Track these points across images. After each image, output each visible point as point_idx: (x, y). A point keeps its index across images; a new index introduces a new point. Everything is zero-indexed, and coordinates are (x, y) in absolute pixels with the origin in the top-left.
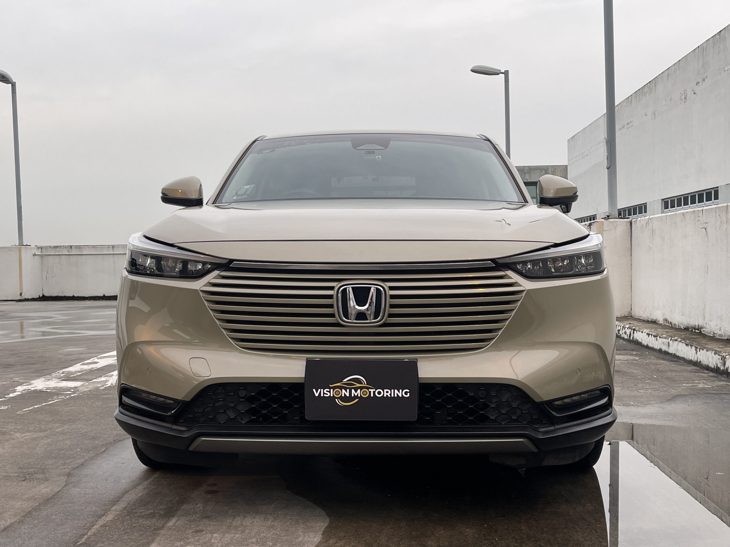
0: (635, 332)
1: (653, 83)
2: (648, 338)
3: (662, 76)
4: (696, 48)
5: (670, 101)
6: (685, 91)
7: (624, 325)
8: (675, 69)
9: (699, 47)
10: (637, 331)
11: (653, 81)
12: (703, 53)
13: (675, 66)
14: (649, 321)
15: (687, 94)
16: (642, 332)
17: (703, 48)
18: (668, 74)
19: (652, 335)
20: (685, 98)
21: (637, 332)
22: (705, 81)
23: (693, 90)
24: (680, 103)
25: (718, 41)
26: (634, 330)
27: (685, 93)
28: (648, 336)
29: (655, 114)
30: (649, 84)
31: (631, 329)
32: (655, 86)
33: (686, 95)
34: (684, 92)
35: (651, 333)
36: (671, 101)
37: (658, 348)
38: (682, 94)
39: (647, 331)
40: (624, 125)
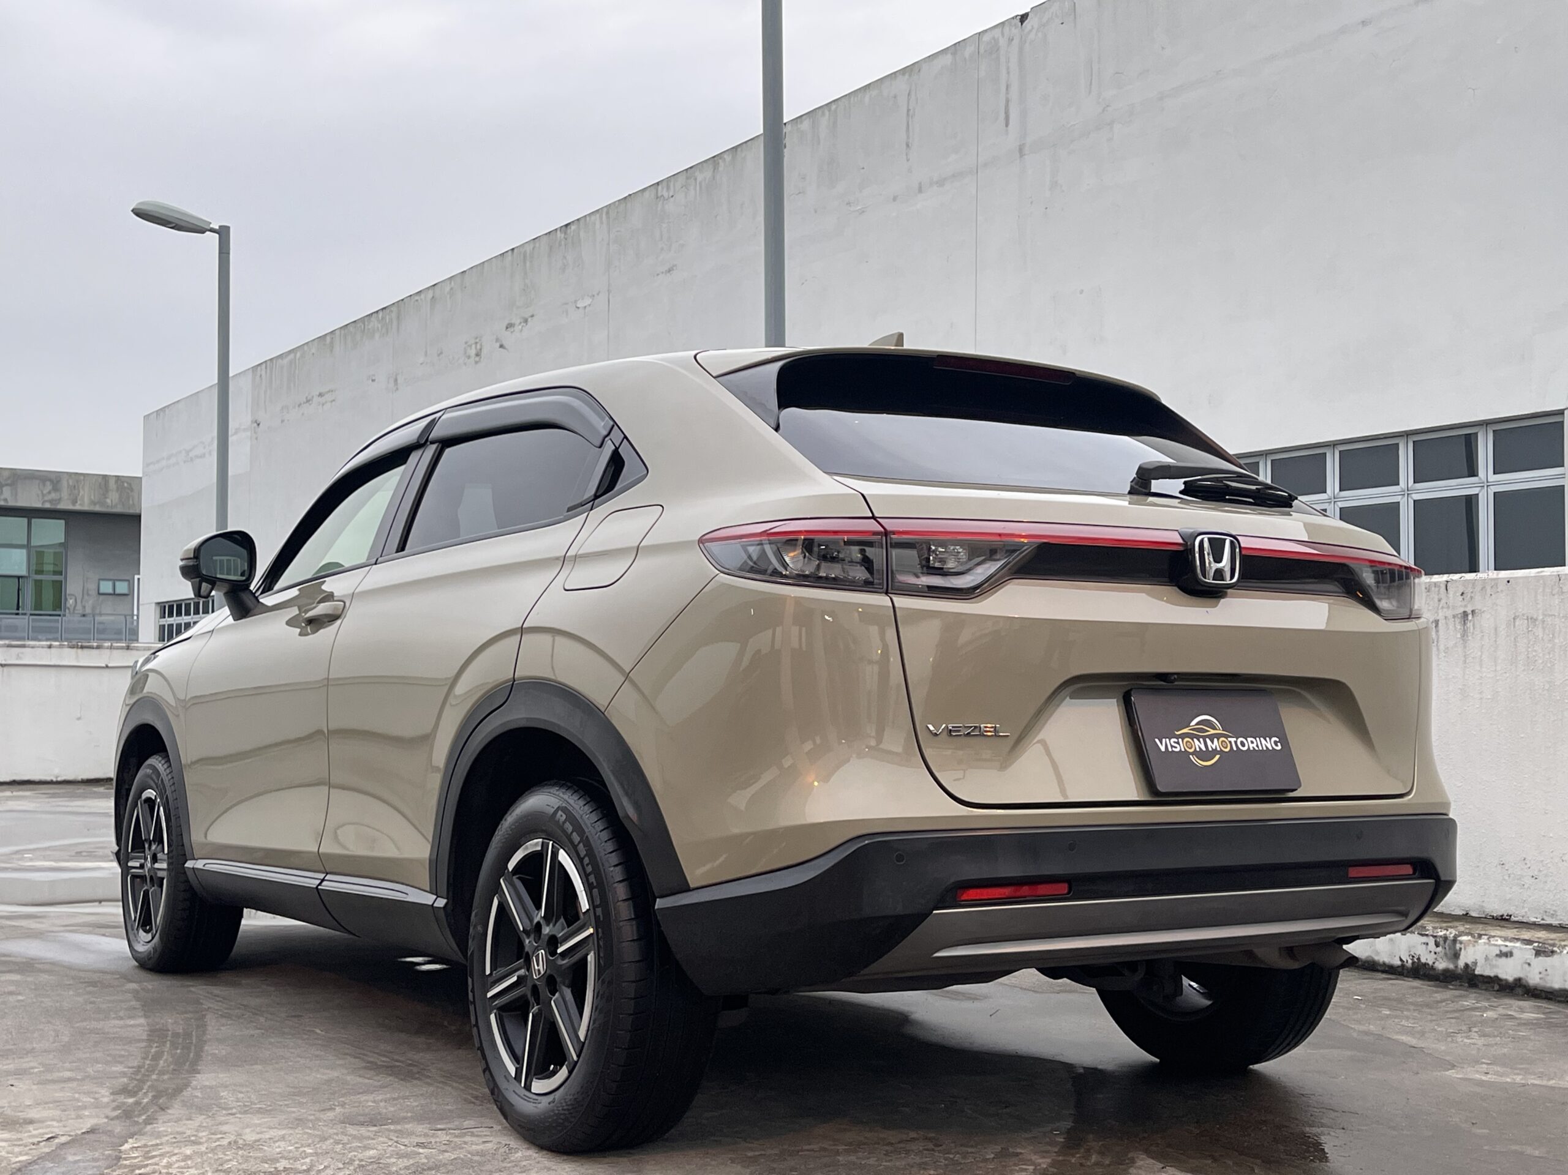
1: (392, 311)
3: (417, 300)
4: (507, 252)
5: (439, 355)
6: (476, 338)
8: (452, 289)
9: (513, 249)
11: (394, 309)
12: (525, 265)
13: (453, 283)
15: (481, 345)
17: (525, 252)
18: (433, 297)
20: (477, 355)
22: (529, 323)
23: (497, 340)
25: (560, 245)
27: (476, 343)
29: (396, 380)
30: (381, 314)
32: (398, 317)
33: (478, 347)
34: (473, 341)
36: (441, 356)
38: (469, 343)
40: (308, 398)
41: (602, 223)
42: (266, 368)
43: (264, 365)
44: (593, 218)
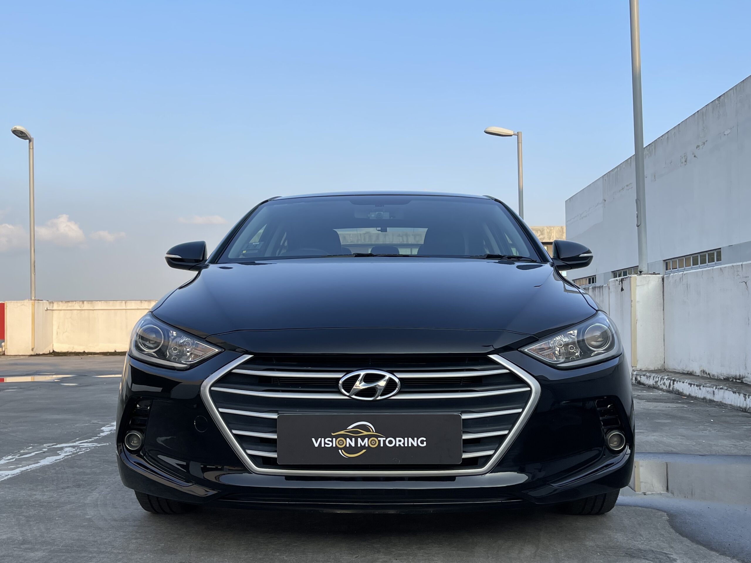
0: (675, 383)
1: (652, 146)
2: (690, 388)
3: (662, 139)
4: (696, 113)
5: (670, 163)
6: (685, 154)
7: (663, 377)
8: (675, 133)
9: (698, 111)
10: (677, 381)
11: (653, 144)
12: (703, 117)
13: (675, 131)
14: (684, 373)
15: (687, 157)
16: (683, 382)
17: (703, 112)
18: (668, 137)
19: (694, 385)
20: (685, 161)
21: (677, 383)
22: (705, 144)
23: (693, 154)
24: (681, 166)
25: (717, 107)
26: (674, 381)
27: (685, 156)
28: (690, 386)
29: (655, 176)
30: (648, 147)
31: (671, 380)
32: (655, 148)
35: (693, 383)
36: (672, 163)
37: (702, 397)
38: (682, 157)
39: (689, 381)
40: (623, 187)
41: (734, 94)
42: (607, 176)
43: (606, 175)
44: (730, 91)
